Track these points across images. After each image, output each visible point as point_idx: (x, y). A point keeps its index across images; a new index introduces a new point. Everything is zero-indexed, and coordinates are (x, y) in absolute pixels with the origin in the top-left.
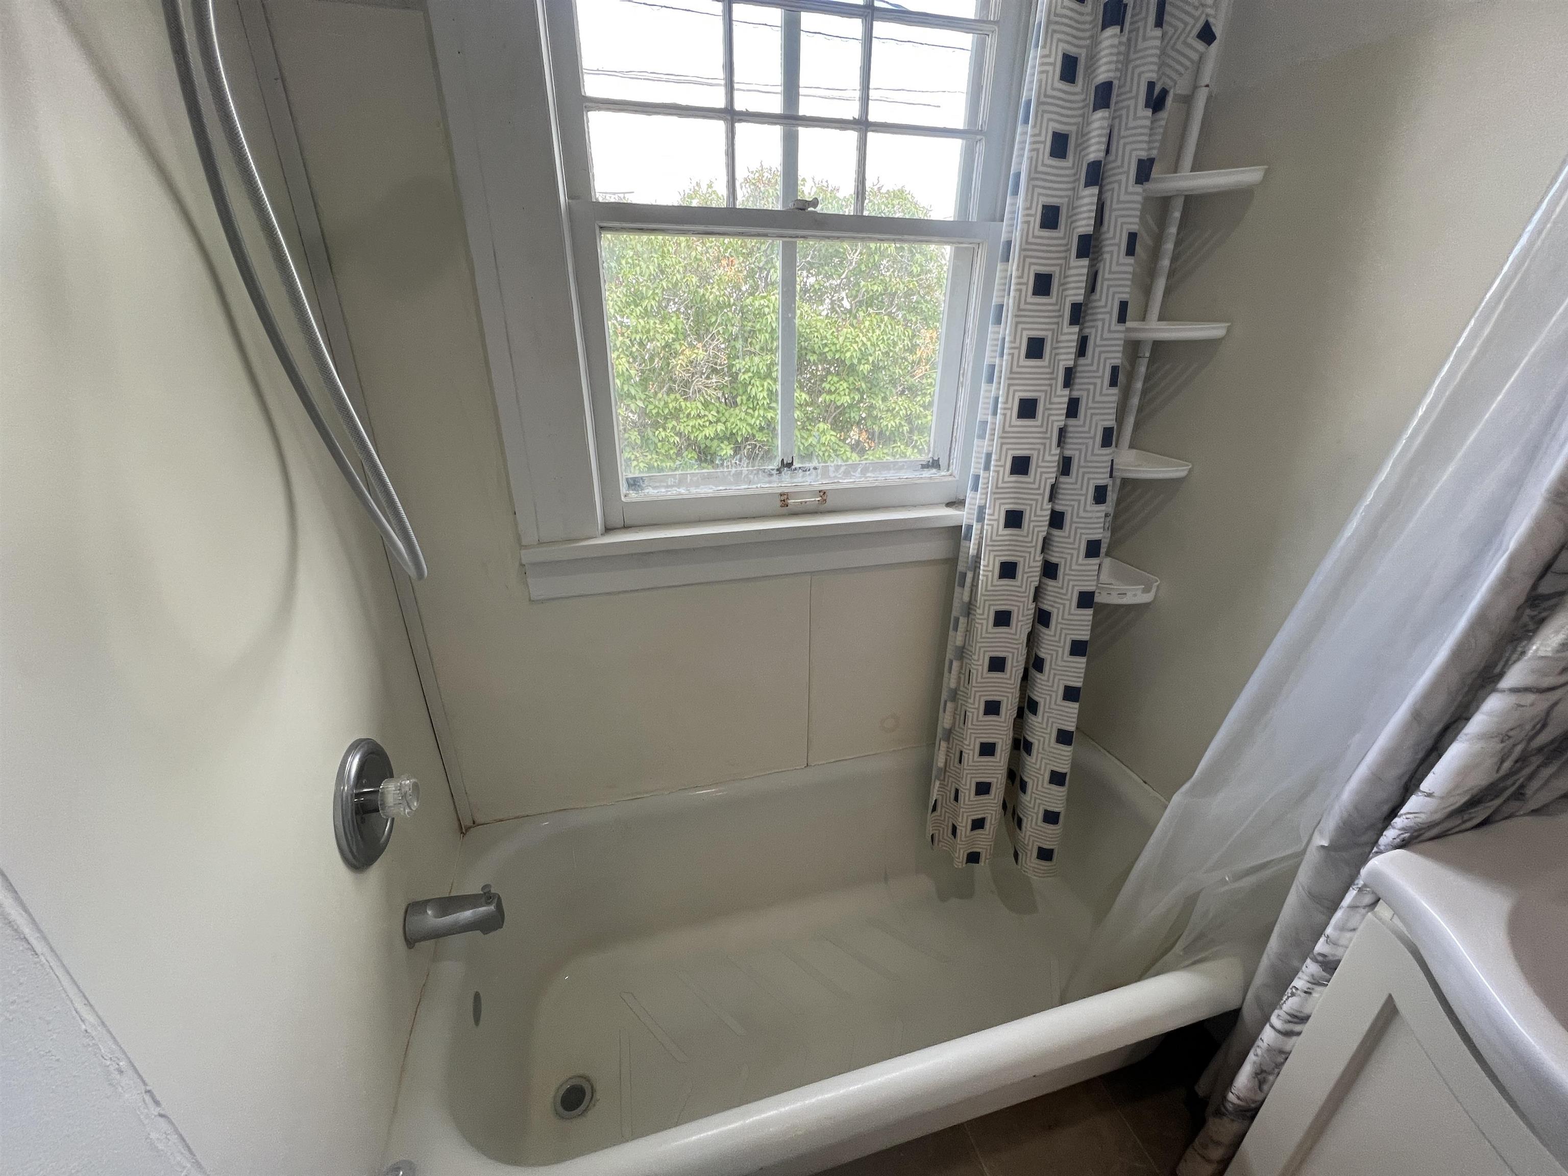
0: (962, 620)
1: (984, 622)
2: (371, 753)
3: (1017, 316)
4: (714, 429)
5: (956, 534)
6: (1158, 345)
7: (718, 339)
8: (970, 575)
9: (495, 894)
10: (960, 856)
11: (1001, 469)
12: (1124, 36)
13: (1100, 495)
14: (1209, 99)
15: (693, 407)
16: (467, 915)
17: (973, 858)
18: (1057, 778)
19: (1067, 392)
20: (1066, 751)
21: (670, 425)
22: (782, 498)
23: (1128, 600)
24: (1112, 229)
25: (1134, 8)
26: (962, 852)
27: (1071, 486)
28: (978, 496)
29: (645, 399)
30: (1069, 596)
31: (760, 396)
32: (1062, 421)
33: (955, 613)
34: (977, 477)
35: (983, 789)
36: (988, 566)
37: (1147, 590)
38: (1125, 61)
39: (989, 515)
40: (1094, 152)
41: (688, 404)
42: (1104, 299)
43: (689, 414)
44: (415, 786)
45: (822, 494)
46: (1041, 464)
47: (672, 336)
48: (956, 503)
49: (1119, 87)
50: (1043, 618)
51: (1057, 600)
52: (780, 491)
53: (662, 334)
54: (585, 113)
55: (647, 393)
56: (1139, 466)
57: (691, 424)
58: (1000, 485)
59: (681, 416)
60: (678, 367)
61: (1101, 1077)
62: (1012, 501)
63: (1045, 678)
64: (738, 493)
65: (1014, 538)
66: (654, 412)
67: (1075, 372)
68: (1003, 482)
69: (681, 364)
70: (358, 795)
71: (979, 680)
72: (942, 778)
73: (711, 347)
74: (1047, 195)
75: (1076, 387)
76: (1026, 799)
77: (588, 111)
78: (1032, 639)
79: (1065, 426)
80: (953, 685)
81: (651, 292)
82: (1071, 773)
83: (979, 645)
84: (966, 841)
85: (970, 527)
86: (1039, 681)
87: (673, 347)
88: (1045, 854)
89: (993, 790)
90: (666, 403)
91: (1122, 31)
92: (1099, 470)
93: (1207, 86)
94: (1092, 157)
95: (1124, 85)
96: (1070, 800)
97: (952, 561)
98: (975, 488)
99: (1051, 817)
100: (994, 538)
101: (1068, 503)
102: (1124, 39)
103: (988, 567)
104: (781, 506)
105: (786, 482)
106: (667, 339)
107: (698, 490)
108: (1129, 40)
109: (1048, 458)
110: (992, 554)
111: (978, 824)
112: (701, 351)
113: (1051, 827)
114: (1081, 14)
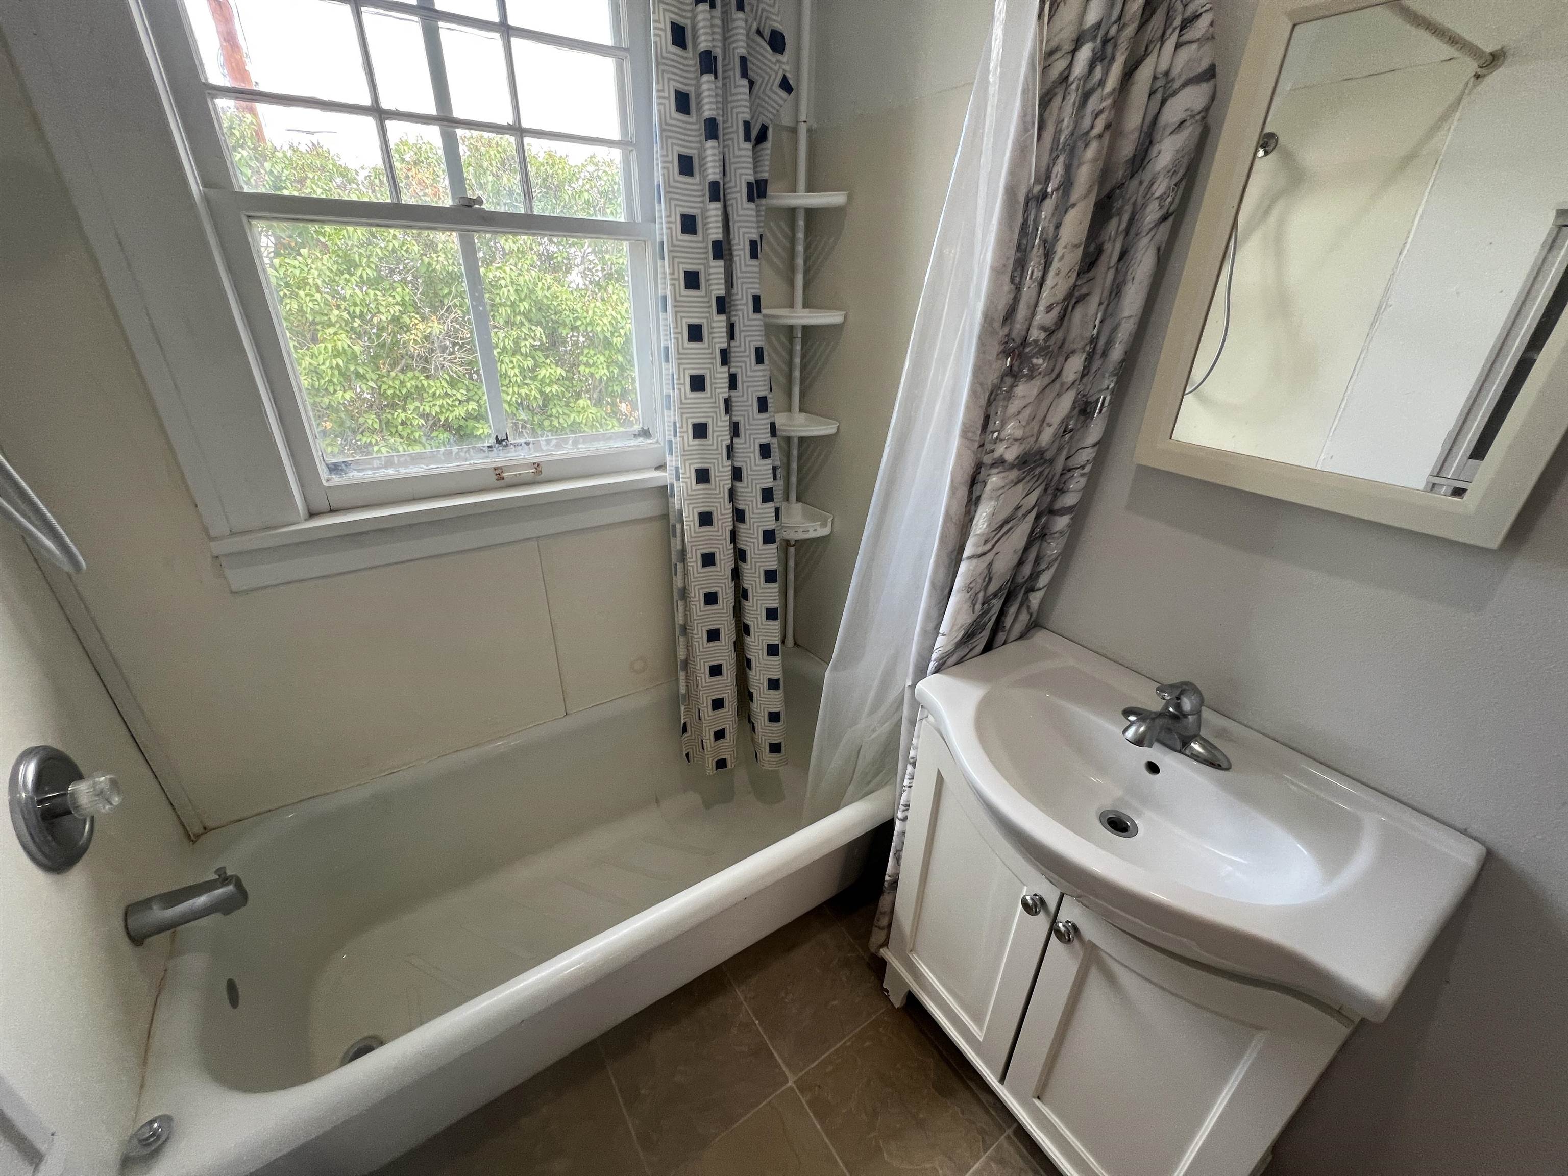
0: (680, 566)
1: (694, 564)
2: (50, 759)
3: (675, 306)
4: (465, 408)
5: (664, 492)
6: (806, 329)
7: (456, 312)
8: (678, 526)
9: (232, 876)
10: (711, 764)
11: (685, 435)
12: (719, 81)
13: (765, 451)
14: (809, 131)
15: (437, 386)
16: (202, 900)
17: (721, 764)
18: (773, 684)
19: (725, 369)
20: (776, 661)
21: (412, 407)
22: (497, 472)
23: (812, 535)
24: (736, 237)
25: (724, 59)
26: (710, 760)
27: (742, 446)
28: (674, 459)
29: (377, 380)
30: (756, 536)
31: (511, 373)
32: (726, 392)
33: (674, 561)
34: (670, 442)
35: (718, 704)
36: (688, 516)
37: (824, 525)
38: (725, 99)
39: (682, 474)
40: (713, 173)
41: (431, 382)
42: (740, 293)
43: (434, 394)
44: (114, 783)
45: (536, 466)
46: (715, 429)
47: (397, 308)
48: (661, 467)
49: (724, 122)
50: (740, 555)
51: (749, 540)
52: (494, 466)
53: (386, 307)
54: (209, 100)
55: (379, 372)
56: (808, 426)
57: (438, 403)
58: (686, 448)
59: (425, 395)
60: (411, 343)
61: (826, 903)
62: (699, 461)
63: (750, 604)
64: (450, 470)
65: (706, 492)
66: (389, 392)
67: (730, 353)
68: (689, 445)
69: (415, 340)
70: (40, 802)
71: (699, 613)
72: (687, 703)
73: (449, 320)
74: (683, 206)
75: (733, 364)
76: (755, 706)
77: (212, 98)
78: (736, 574)
79: (730, 396)
80: (681, 622)
81: (365, 260)
82: (784, 678)
83: (693, 584)
84: (712, 750)
85: (672, 486)
86: (746, 607)
87: (401, 320)
88: (775, 748)
89: (726, 704)
90: (402, 383)
91: (716, 77)
92: (760, 432)
93: (805, 122)
94: (711, 178)
95: (727, 121)
96: (787, 701)
97: (665, 517)
98: (671, 453)
99: (774, 717)
100: (690, 493)
101: (742, 459)
102: (720, 84)
103: (690, 519)
104: (497, 480)
105: (499, 458)
106: (392, 312)
107: (408, 470)
108: (724, 85)
109: (720, 424)
110: (691, 507)
111: (720, 735)
112: (436, 324)
113: (776, 724)
114: (686, 58)
